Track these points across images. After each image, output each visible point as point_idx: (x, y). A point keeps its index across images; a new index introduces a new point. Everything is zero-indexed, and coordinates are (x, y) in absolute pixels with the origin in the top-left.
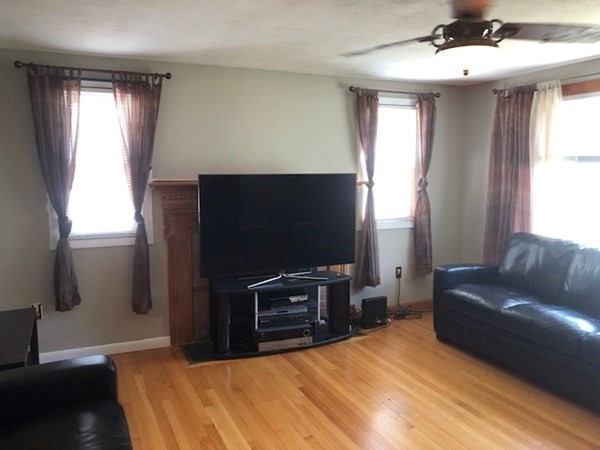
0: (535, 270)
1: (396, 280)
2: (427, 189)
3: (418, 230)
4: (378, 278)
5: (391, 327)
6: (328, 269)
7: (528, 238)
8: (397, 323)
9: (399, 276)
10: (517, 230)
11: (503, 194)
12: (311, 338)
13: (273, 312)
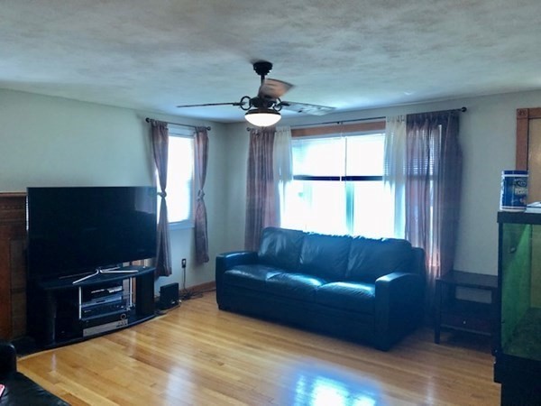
0: (282, 253)
1: (182, 269)
2: (204, 198)
3: (198, 230)
4: (171, 269)
5: (182, 306)
6: (131, 264)
7: (275, 231)
8: (186, 302)
9: (184, 266)
10: (266, 225)
11: (257, 201)
12: (126, 320)
13: (94, 303)
